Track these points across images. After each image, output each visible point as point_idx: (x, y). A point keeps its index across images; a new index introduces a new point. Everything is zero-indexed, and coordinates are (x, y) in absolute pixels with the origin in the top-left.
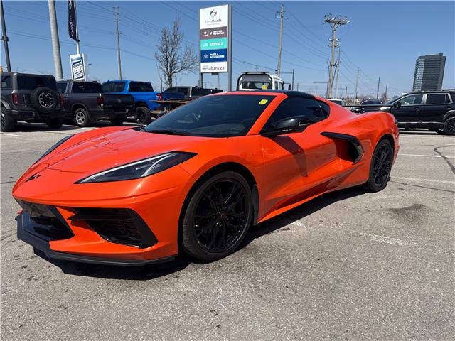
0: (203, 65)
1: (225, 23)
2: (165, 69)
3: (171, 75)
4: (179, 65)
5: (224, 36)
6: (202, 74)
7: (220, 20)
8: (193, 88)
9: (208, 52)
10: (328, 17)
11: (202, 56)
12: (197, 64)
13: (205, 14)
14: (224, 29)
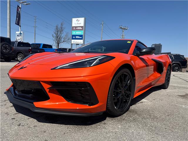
0: (73, 40)
1: (82, 25)
2: (56, 41)
3: (59, 44)
4: (63, 40)
5: (82, 30)
6: (72, 44)
7: (80, 23)
8: (69, 49)
9: (75, 36)
10: (121, 27)
11: (72, 37)
12: (70, 40)
13: (74, 20)
14: (82, 27)
